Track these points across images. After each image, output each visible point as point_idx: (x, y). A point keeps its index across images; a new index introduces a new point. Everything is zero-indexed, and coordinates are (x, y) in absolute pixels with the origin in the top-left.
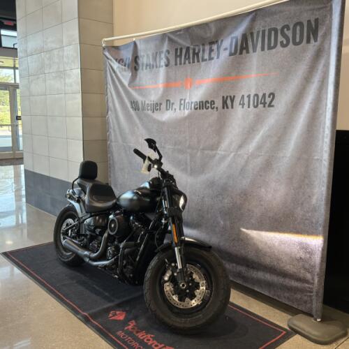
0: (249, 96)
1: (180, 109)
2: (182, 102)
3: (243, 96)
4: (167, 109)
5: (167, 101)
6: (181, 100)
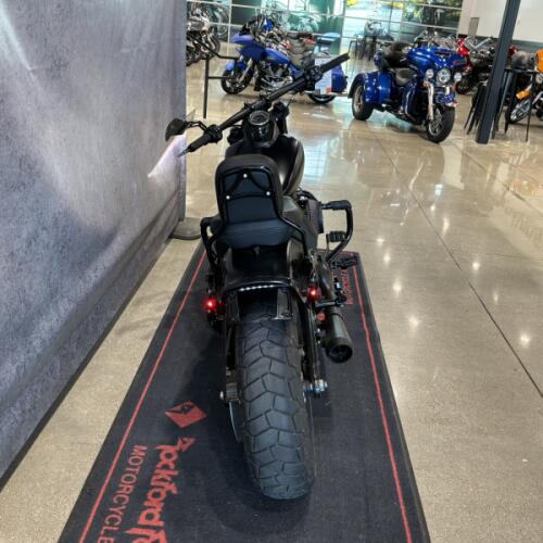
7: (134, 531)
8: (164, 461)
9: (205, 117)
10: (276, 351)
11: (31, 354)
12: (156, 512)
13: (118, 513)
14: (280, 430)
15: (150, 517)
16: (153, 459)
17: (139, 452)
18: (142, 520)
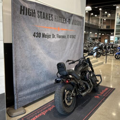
0: (72, 35)
1: (57, 38)
2: (58, 35)
3: (70, 35)
4: (53, 38)
5: (53, 34)
6: (57, 34)
7: (42, 112)
8: (52, 107)
9: (106, 63)
10: (59, 88)
11: (39, 88)
12: (46, 112)
13: (42, 110)
14: (57, 99)
15: (45, 112)
16: (51, 107)
17: (50, 105)
18: (44, 112)
